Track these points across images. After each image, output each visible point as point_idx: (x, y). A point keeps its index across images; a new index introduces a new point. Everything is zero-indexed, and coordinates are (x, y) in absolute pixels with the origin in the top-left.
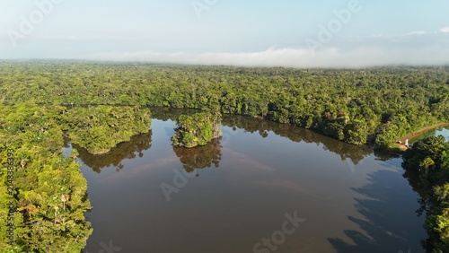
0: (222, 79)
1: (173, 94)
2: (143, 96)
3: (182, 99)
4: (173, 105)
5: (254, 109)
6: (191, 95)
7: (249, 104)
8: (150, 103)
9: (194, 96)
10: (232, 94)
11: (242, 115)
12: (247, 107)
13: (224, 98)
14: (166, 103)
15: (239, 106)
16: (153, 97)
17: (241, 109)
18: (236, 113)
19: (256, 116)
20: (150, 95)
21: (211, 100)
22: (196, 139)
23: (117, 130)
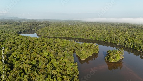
0: (126, 31)
1: (107, 38)
2: (97, 37)
3: (110, 40)
4: (107, 42)
5: (138, 48)
6: (113, 39)
7: (136, 45)
8: (99, 40)
9: (114, 39)
10: (129, 40)
11: (133, 49)
12: (135, 46)
13: (126, 41)
14: (104, 41)
15: (132, 45)
16: (100, 38)
17: (133, 47)
18: (130, 48)
19: (139, 50)
20: (99, 37)
21: (121, 42)
22: (113, 60)
23: (88, 52)
